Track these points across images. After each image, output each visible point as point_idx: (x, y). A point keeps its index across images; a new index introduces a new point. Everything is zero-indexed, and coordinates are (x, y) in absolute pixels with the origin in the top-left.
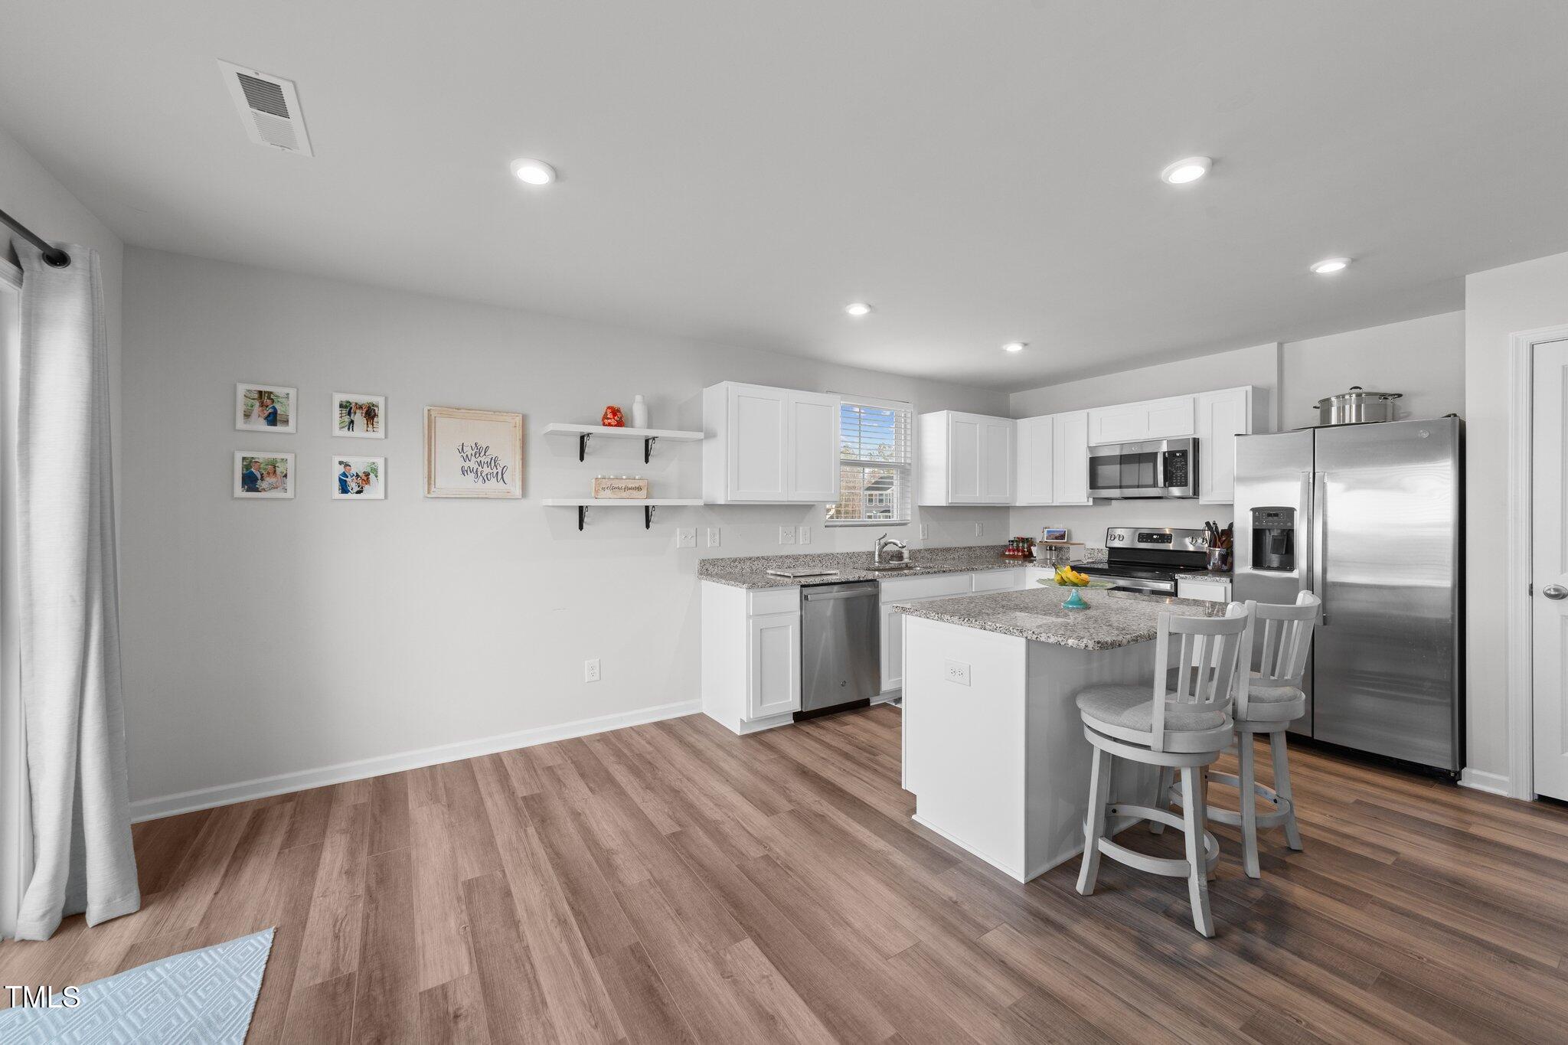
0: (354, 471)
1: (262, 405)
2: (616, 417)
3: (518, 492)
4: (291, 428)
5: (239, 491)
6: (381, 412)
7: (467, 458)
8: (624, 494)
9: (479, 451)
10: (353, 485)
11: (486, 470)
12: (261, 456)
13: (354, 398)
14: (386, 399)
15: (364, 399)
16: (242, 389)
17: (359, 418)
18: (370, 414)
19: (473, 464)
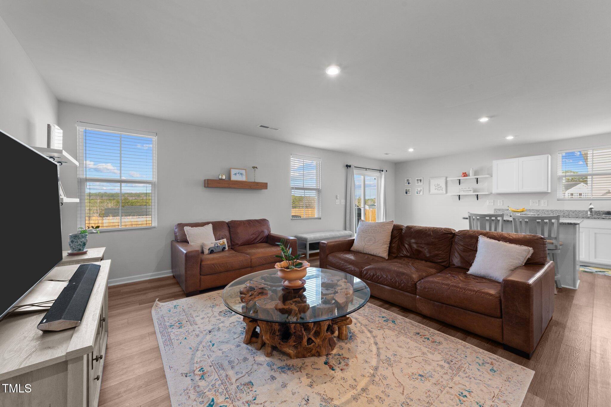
0: (418, 190)
1: (408, 181)
2: (465, 175)
3: (445, 192)
4: (411, 185)
5: (405, 194)
6: (422, 180)
7: (436, 187)
8: (466, 192)
9: (438, 185)
10: (418, 193)
11: (439, 189)
12: (407, 189)
13: (418, 179)
14: (423, 178)
15: (419, 178)
16: (405, 179)
17: (419, 181)
18: (421, 181)
19: (437, 188)
